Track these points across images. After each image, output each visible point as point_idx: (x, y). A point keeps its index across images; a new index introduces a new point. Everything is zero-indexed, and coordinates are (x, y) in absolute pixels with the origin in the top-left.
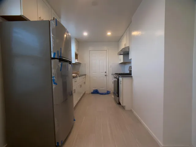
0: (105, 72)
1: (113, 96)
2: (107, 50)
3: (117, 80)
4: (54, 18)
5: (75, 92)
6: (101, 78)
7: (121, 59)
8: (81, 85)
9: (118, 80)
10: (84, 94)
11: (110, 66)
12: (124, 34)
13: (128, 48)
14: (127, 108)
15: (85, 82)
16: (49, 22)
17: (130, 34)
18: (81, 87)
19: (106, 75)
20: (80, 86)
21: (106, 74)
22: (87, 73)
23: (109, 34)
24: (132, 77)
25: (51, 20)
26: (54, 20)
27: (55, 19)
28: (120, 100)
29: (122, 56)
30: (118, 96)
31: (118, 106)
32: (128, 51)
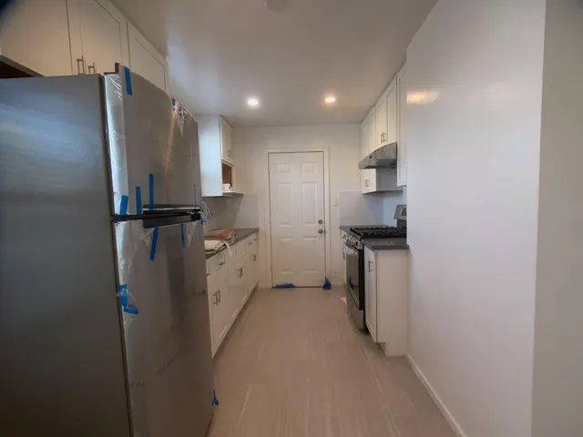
0: (320, 222)
1: (344, 299)
2: (326, 153)
3: (357, 253)
4: (117, 65)
5: (218, 301)
6: (306, 239)
7: (370, 179)
8: (241, 270)
9: (361, 253)
10: (255, 290)
11: (333, 203)
12: (380, 100)
13: (395, 147)
14: (391, 351)
15: (255, 256)
16: (101, 80)
17: (400, 98)
18: (241, 274)
19: (321, 232)
20: (239, 273)
21: (321, 227)
22: (261, 226)
23: (330, 100)
24: (406, 248)
25: (106, 74)
26: (117, 71)
27: (121, 70)
28: (367, 320)
29: (374, 171)
30: (362, 306)
31: (361, 338)
32: (394, 157)
